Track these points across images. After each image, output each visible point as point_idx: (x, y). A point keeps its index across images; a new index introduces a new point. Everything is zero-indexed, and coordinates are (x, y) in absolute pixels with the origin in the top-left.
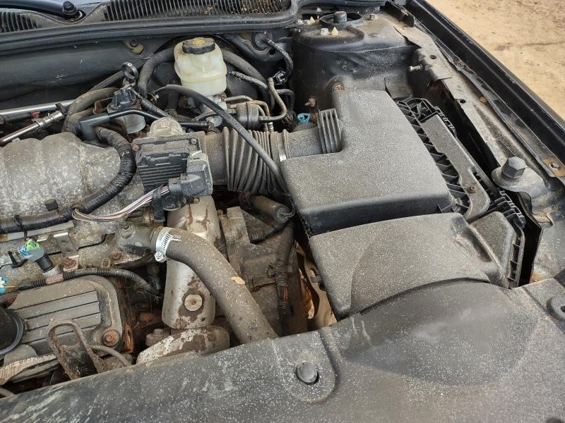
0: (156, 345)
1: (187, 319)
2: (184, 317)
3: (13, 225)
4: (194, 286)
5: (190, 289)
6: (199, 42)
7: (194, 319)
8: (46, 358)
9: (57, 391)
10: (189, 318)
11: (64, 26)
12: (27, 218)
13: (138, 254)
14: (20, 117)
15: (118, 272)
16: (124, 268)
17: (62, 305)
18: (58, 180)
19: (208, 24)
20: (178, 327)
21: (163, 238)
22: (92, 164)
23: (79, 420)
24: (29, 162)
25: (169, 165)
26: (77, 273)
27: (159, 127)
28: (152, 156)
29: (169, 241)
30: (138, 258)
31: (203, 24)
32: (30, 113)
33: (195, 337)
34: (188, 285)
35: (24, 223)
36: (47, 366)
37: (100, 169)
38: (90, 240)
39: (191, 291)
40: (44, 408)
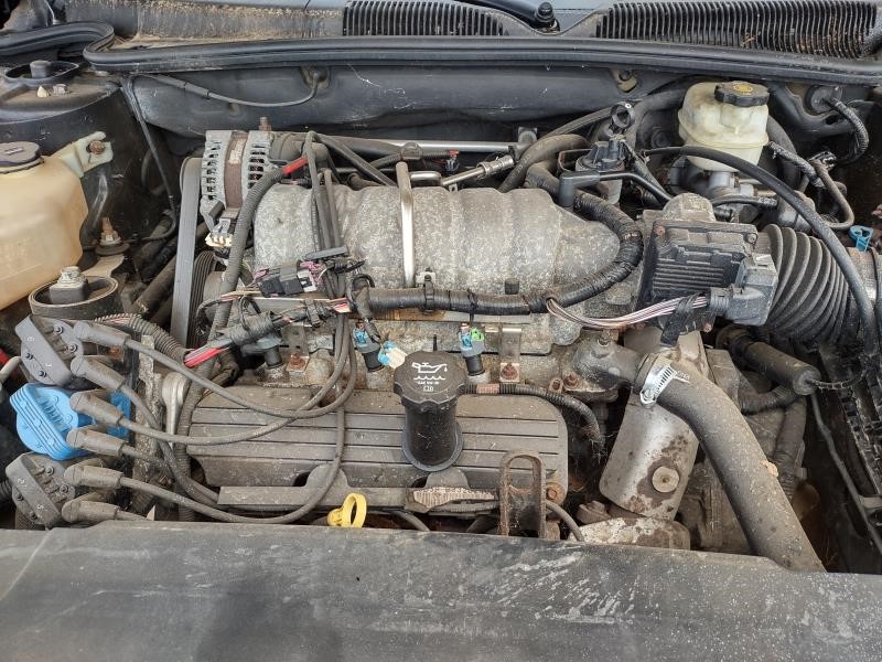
0: (598, 525)
1: (647, 501)
2: (643, 497)
3: (465, 301)
4: (671, 455)
5: (663, 458)
6: (743, 89)
7: (656, 504)
8: (481, 495)
9: (575, 550)
10: (650, 499)
11: (538, 37)
12: (485, 298)
13: (601, 384)
14: (435, 154)
15: (574, 402)
16: (582, 401)
17: (509, 427)
18: (528, 253)
19: (759, 63)
20: (632, 510)
21: (662, 372)
22: (569, 241)
23: (618, 603)
24: (496, 221)
25: (706, 266)
26: (518, 389)
27: (688, 206)
28: (686, 247)
29: (670, 379)
30: (600, 390)
31: (751, 62)
32: (448, 150)
33: (657, 531)
34: (663, 451)
35: (480, 303)
36: (479, 507)
37: (578, 250)
38: (537, 346)
39: (664, 462)
40: (563, 568)
